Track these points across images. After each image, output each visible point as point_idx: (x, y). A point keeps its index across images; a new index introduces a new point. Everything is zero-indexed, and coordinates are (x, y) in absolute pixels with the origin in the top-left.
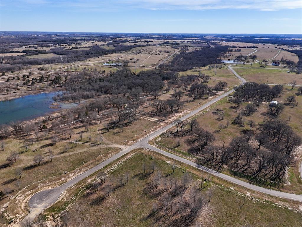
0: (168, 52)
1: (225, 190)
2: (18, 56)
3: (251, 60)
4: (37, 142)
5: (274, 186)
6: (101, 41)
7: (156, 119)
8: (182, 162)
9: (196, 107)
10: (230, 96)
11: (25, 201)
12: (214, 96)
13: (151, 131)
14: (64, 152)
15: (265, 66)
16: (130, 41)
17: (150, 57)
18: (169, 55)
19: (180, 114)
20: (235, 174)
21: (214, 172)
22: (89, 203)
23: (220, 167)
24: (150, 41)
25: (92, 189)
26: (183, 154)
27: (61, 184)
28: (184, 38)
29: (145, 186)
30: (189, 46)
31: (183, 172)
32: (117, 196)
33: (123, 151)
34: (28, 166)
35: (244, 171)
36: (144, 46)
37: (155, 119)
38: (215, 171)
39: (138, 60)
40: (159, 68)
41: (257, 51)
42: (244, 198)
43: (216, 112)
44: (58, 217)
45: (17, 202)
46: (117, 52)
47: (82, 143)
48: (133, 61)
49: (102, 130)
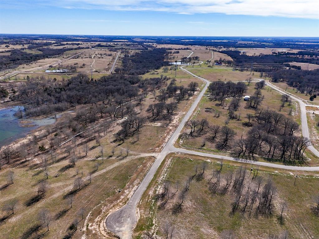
0: (110, 55)
1: (273, 174)
3: (196, 61)
4: (48, 167)
5: (303, 164)
8: (220, 158)
9: (187, 108)
10: (207, 95)
11: (102, 228)
12: (193, 96)
13: (166, 136)
14: (95, 171)
15: (212, 66)
16: (54, 43)
17: (96, 61)
18: (114, 59)
19: (178, 116)
20: (269, 160)
22: (171, 213)
23: (253, 156)
24: (79, 44)
25: (162, 200)
26: (213, 151)
27: (125, 203)
28: (113, 40)
29: (208, 186)
30: (127, 49)
31: (229, 167)
32: (191, 201)
33: (158, 158)
34: (66, 193)
35: (273, 156)
36: (76, 49)
37: (159, 124)
38: (252, 161)
39: (84, 65)
40: (115, 72)
41: (193, 52)
42: (291, 177)
43: (208, 110)
44: (153, 234)
45: (94, 232)
47: (106, 158)
48: (79, 66)
49: (114, 141)
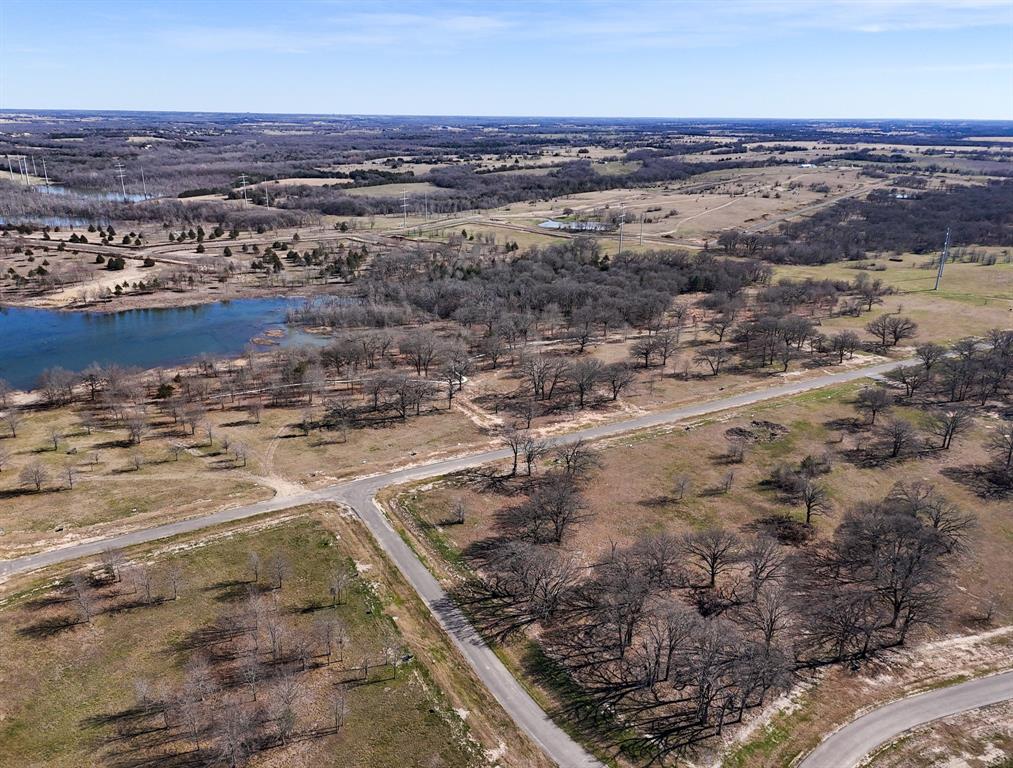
0: (825, 190)
1: (432, 711)
2: (325, 186)
4: (106, 431)
5: (631, 757)
6: (617, 145)
7: (499, 421)
8: (407, 577)
9: (691, 401)
10: (886, 380)
12: (816, 371)
13: (430, 458)
14: (128, 471)
16: (721, 146)
17: (728, 206)
19: (599, 417)
20: (538, 669)
21: (467, 640)
22: (24, 626)
23: (515, 627)
24: (795, 149)
26: (442, 550)
27: (20, 555)
29: (210, 624)
31: (369, 613)
32: (107, 631)
33: (276, 500)
35: (587, 664)
36: (759, 164)
37: (495, 420)
38: (476, 637)
39: (673, 213)
42: (464, 759)
43: (750, 428)
46: (630, 184)
47: (202, 454)
48: (650, 215)
49: (299, 425)
